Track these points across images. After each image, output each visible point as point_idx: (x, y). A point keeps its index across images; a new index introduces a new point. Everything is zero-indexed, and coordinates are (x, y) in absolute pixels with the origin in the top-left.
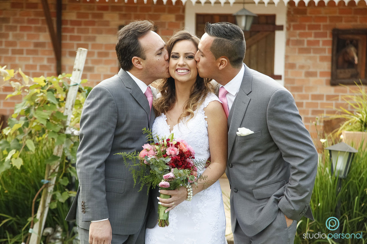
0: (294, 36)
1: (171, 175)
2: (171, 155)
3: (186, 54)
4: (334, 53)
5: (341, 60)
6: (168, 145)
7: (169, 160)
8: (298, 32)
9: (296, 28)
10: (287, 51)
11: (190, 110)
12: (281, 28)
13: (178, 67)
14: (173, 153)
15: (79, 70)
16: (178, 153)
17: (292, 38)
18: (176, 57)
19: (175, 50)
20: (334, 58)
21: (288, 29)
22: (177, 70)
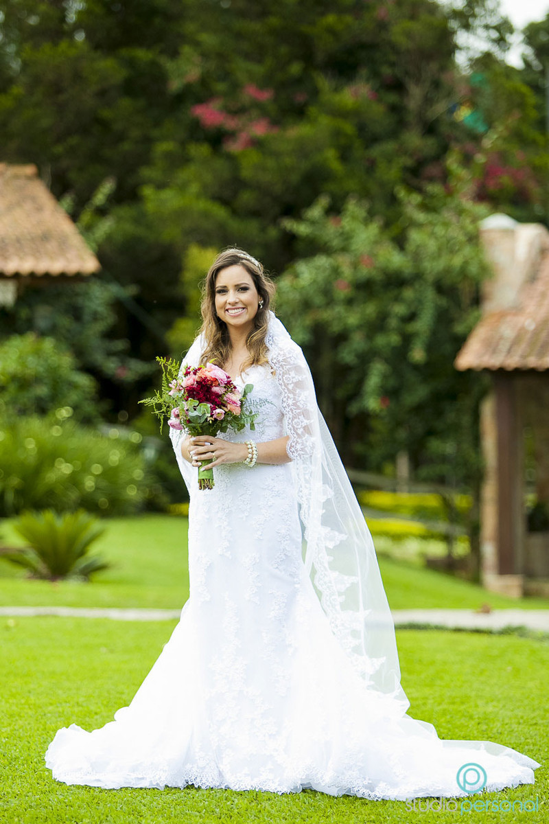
3: (236, 286)
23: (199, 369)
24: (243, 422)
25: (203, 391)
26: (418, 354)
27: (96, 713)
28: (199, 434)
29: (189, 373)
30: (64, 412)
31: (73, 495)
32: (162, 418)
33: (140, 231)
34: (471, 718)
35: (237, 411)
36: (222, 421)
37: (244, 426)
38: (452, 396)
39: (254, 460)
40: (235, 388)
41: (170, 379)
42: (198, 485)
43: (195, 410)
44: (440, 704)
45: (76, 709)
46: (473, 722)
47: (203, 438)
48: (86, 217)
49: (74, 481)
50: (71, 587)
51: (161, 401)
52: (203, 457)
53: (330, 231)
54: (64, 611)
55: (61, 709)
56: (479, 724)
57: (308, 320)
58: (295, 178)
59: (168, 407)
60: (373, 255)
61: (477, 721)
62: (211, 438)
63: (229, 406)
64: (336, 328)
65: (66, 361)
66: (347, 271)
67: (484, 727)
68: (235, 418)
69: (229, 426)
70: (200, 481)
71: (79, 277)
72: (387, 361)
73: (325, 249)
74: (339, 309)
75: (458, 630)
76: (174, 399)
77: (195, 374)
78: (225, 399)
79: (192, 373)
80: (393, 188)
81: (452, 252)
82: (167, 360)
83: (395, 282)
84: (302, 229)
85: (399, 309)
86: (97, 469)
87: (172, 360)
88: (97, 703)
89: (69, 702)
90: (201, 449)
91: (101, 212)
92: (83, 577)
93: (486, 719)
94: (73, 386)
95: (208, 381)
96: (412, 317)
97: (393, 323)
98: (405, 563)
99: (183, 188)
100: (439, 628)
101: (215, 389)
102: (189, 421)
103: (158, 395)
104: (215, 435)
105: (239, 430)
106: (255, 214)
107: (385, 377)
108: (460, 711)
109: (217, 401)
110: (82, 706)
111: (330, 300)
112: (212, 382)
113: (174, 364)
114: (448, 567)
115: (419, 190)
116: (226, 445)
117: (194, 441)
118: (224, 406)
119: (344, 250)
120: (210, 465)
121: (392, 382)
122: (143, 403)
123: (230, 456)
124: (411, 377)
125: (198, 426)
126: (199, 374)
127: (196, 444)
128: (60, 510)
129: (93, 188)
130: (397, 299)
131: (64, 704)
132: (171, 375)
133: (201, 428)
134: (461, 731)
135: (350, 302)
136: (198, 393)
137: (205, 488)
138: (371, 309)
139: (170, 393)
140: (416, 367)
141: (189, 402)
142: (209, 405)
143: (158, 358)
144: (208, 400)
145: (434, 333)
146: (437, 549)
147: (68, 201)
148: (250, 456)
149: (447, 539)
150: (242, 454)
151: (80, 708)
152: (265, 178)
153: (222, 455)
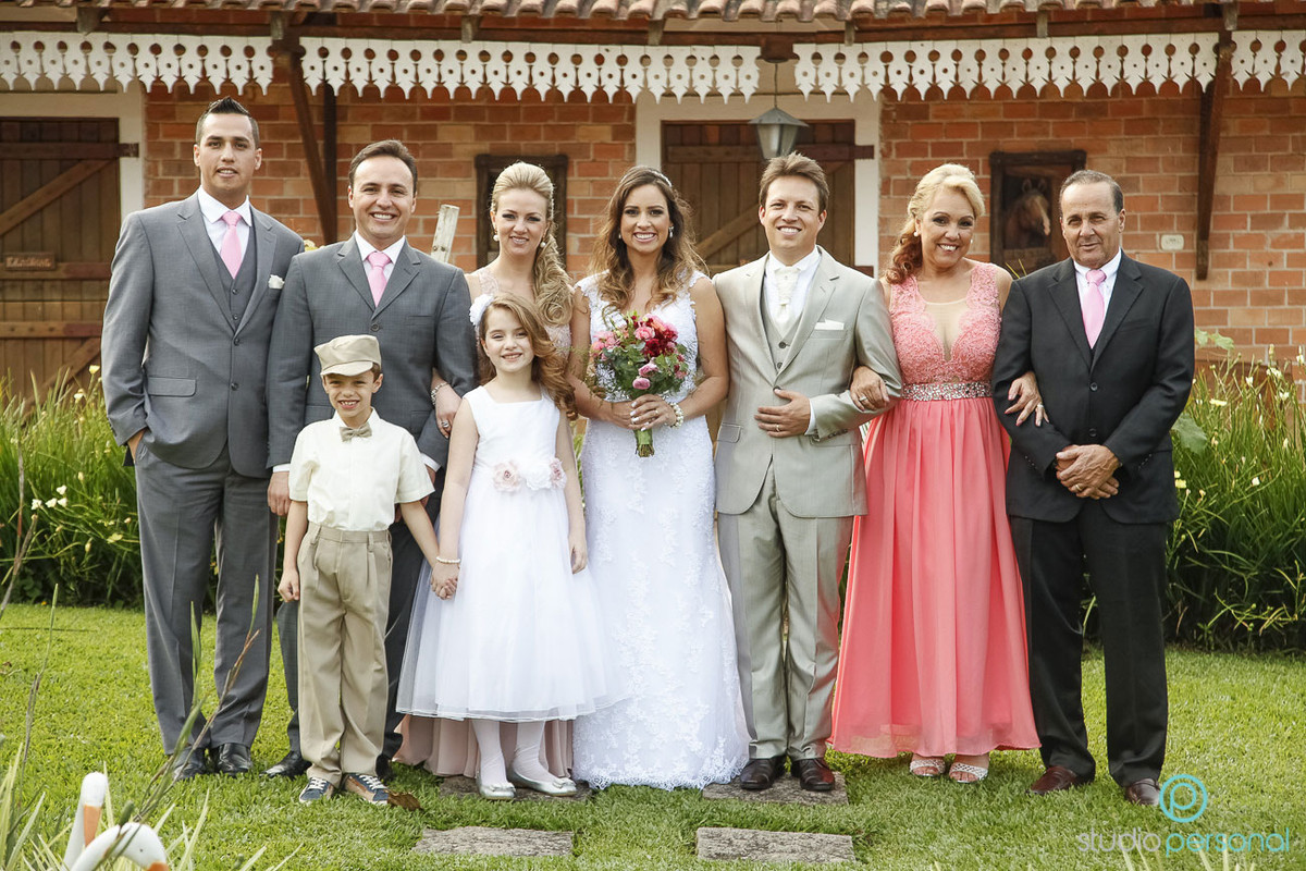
0: (900, 171)
1: (651, 365)
2: (643, 339)
3: (649, 208)
4: (996, 210)
5: (1011, 225)
6: (636, 326)
7: (643, 345)
8: (909, 160)
9: (904, 151)
10: (883, 208)
11: (666, 290)
12: (867, 152)
13: (637, 230)
14: (646, 335)
15: (443, 249)
16: (654, 334)
17: (894, 177)
18: (634, 211)
19: (631, 202)
20: (997, 224)
21: (885, 155)
22: (635, 234)
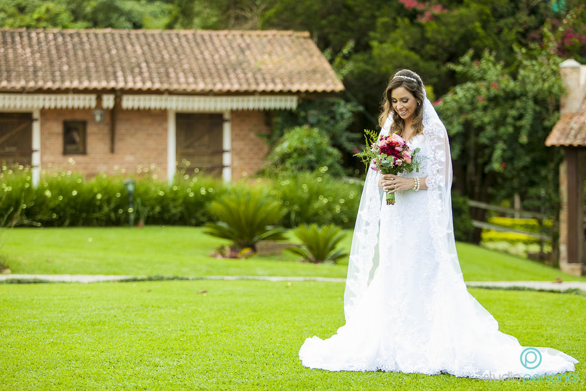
3: (400, 99)
23: (388, 137)
24: (412, 167)
25: (390, 149)
26: (524, 139)
27: (331, 332)
28: (387, 173)
29: (383, 139)
30: (324, 169)
31: (329, 216)
32: (367, 164)
33: (369, 68)
34: (542, 336)
35: (409, 161)
36: (400, 166)
37: (413, 169)
38: (544, 163)
39: (418, 188)
40: (408, 148)
41: (372, 142)
42: (386, 202)
43: (385, 159)
44: (525, 329)
45: (320, 329)
46: (543, 339)
47: (389, 175)
48: (338, 60)
49: (329, 207)
50: (326, 267)
51: (366, 154)
52: (389, 187)
53: (475, 69)
54: (320, 279)
55: (311, 329)
56: (546, 339)
57: (462, 119)
58: (456, 38)
59: (370, 158)
60: (498, 81)
61: (546, 338)
62: (394, 176)
63: (405, 158)
64: (477, 123)
65: (325, 140)
66: (483, 91)
67: (549, 341)
68: (408, 165)
69: (404, 169)
70: (387, 200)
71: (333, 93)
72: (505, 142)
73: (472, 79)
74: (479, 113)
75: (541, 291)
76: (373, 153)
77: (386, 139)
78: (403, 154)
79: (384, 139)
80: (512, 45)
81: (544, 80)
82: (371, 132)
83: (511, 97)
84: (459, 68)
85: (514, 113)
86: (342, 201)
87: (373, 132)
88: (332, 326)
89: (317, 326)
90: (388, 182)
91: (347, 58)
92: (333, 261)
93: (550, 337)
94: (329, 154)
95: (393, 143)
96: (520, 117)
97: (509, 120)
98: (517, 256)
99: (394, 42)
100: (530, 290)
101: (397, 148)
102: (382, 166)
103: (365, 151)
104: (396, 174)
105: (410, 172)
106: (433, 58)
107: (504, 151)
108: (537, 333)
109: (398, 155)
110: (323, 328)
111: (474, 109)
112: (395, 144)
113: (374, 134)
114: (541, 258)
115: (526, 46)
116: (403, 180)
117: (384, 177)
118: (402, 158)
119: (482, 79)
120: (393, 191)
121: (509, 154)
122: (356, 156)
123: (405, 186)
124: (520, 151)
125: (387, 169)
126: (388, 139)
127: (385, 179)
128: (320, 224)
129: (343, 44)
130: (512, 107)
131: (313, 327)
132: (372, 140)
133: (389, 170)
134: (536, 343)
135: (485, 109)
136: (387, 150)
137: (390, 204)
138: (497, 113)
139: (372, 150)
140: (522, 145)
141: (381, 155)
142: (393, 157)
143: (365, 130)
144: (393, 154)
145: (532, 126)
146: (535, 249)
147: (329, 51)
148: (416, 186)
149: (540, 243)
150: (411, 184)
151: (323, 329)
152: (439, 37)
153: (400, 186)
